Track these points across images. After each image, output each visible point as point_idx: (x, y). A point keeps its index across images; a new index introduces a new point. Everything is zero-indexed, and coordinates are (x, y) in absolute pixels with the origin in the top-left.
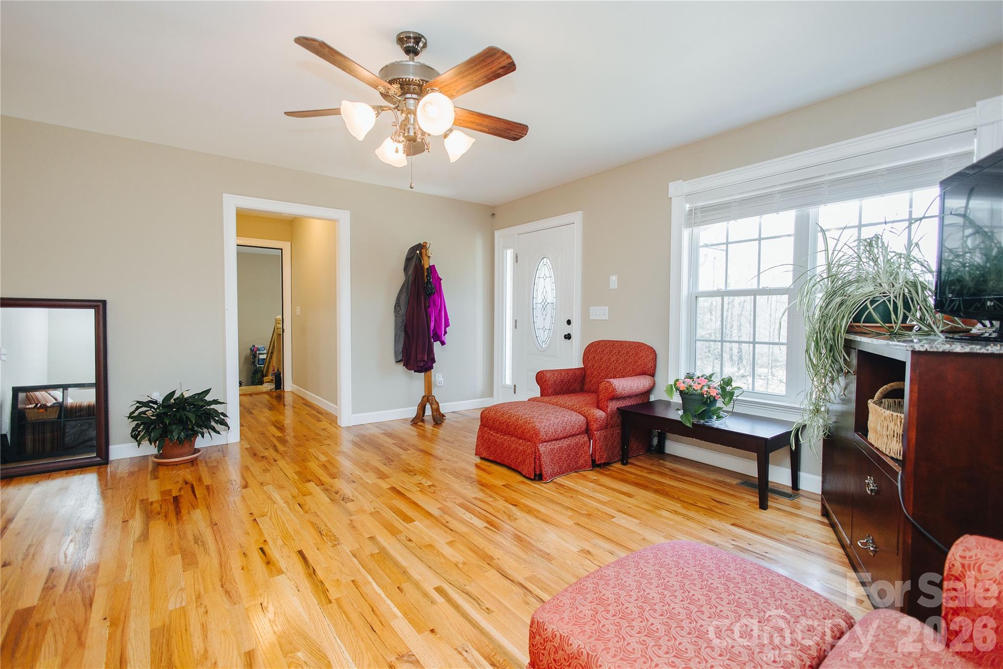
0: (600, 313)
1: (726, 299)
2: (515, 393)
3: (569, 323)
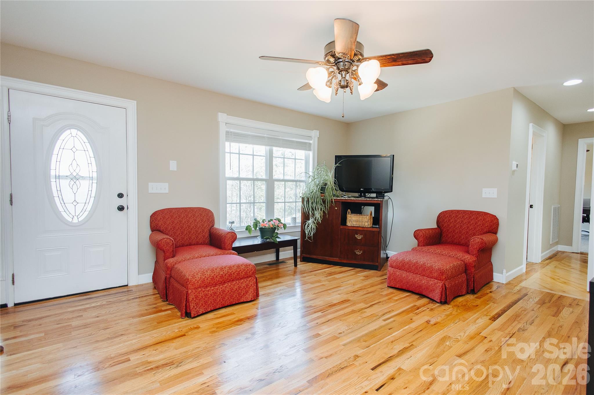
0: (160, 188)
1: (241, 181)
2: (13, 283)
3: (120, 196)
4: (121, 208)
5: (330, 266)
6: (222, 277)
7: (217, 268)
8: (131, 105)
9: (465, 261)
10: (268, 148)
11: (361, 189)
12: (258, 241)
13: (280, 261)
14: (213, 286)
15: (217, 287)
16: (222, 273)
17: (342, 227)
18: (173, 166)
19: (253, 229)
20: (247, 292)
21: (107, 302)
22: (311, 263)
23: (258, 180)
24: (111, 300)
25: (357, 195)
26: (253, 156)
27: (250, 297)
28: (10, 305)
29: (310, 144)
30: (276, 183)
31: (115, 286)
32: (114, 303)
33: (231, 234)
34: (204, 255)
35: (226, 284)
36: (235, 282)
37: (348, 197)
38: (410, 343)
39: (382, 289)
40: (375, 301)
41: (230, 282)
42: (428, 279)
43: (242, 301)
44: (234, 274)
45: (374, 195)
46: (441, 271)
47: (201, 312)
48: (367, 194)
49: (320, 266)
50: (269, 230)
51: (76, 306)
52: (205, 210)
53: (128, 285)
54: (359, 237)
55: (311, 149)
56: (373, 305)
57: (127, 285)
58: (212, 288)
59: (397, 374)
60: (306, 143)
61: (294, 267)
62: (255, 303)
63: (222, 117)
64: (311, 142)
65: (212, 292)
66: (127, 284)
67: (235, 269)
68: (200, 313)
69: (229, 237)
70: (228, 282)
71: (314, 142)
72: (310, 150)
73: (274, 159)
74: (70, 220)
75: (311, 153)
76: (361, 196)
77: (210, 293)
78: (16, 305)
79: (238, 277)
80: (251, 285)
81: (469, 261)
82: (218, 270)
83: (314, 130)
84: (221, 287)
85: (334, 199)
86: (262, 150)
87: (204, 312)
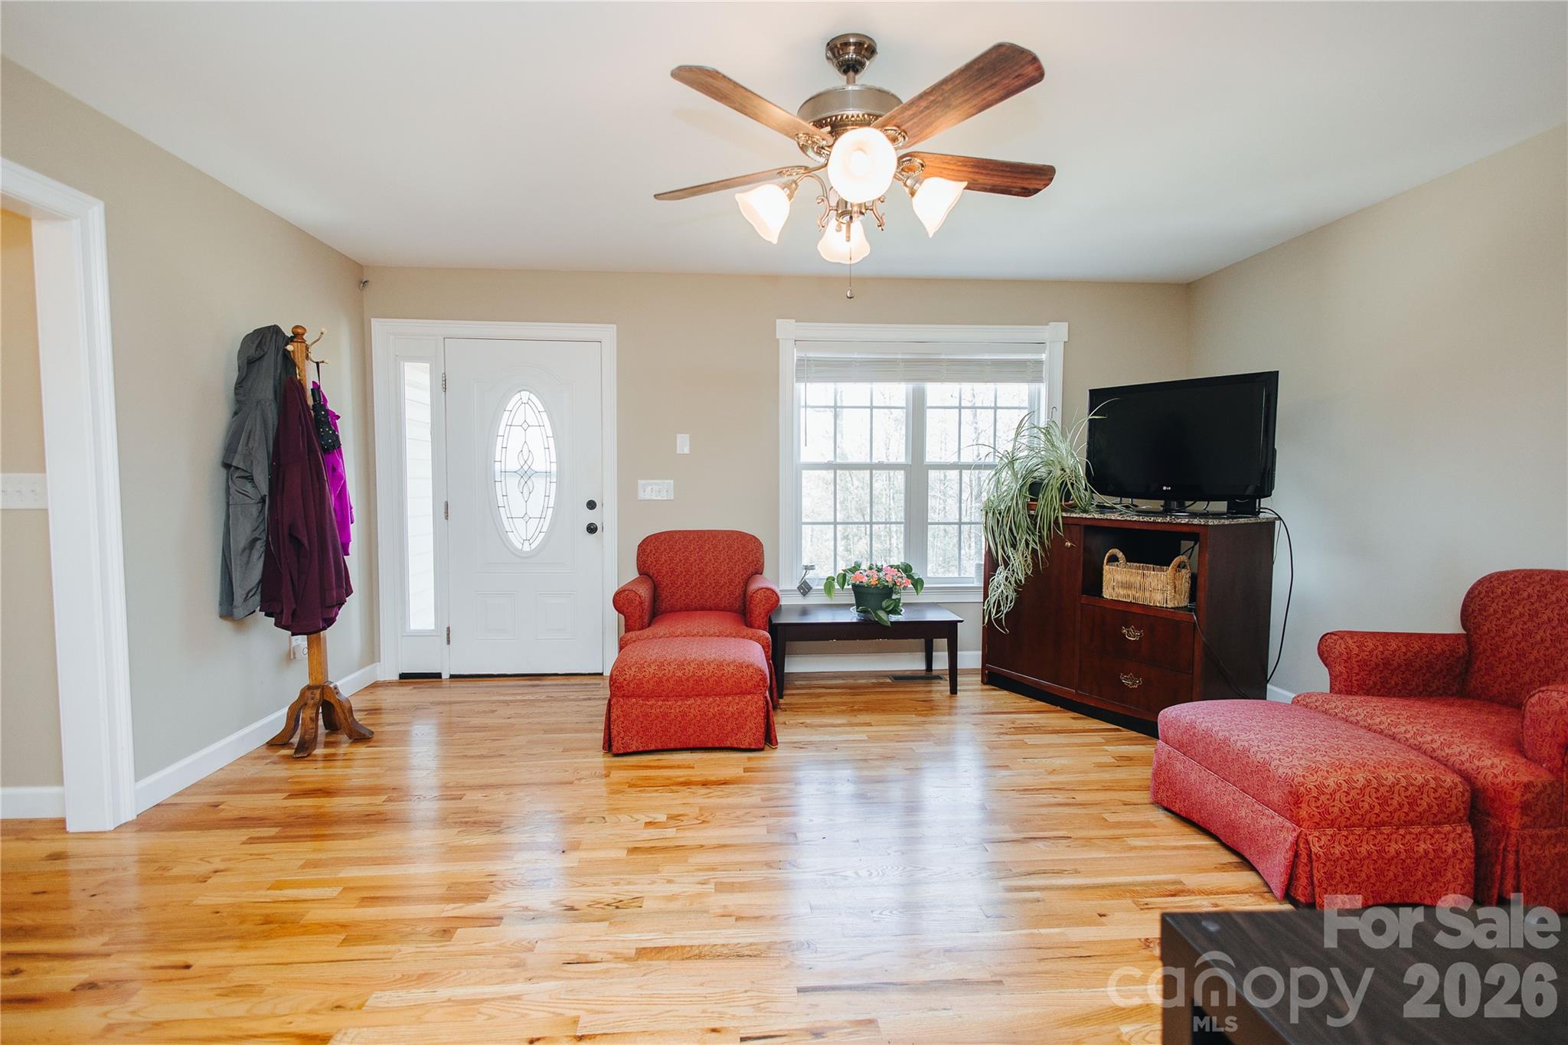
0: (655, 490)
1: (839, 472)
2: (449, 642)
3: (591, 505)
4: (592, 529)
5: (1053, 707)
6: (679, 682)
7: (712, 662)
8: (608, 333)
9: (1479, 777)
10: (911, 386)
11: (1165, 488)
12: (851, 616)
13: (934, 673)
14: (662, 698)
15: (670, 703)
16: (681, 675)
17: (1084, 599)
18: (683, 444)
19: (837, 587)
20: (740, 728)
21: (548, 697)
22: (1005, 692)
23: (882, 466)
24: (553, 695)
25: (1157, 505)
26: (872, 410)
27: (748, 740)
28: (445, 676)
29: (1040, 362)
30: (933, 475)
31: (583, 672)
32: (556, 700)
33: (765, 592)
34: (695, 632)
35: (692, 701)
36: (711, 699)
37: (1121, 511)
38: (996, 975)
39: (1125, 805)
40: (1057, 830)
41: (702, 697)
42: (1256, 805)
43: (728, 744)
44: (668, 680)
45: (1221, 506)
46: (1291, 786)
47: (634, 748)
48: (1187, 503)
49: (1025, 702)
50: (874, 591)
51: (504, 695)
52: (742, 535)
53: (604, 674)
54: (1132, 635)
55: (1042, 377)
56: (1035, 838)
57: (602, 674)
58: (660, 703)
59: (845, 1030)
60: (1024, 363)
61: (949, 693)
62: (766, 755)
63: (786, 329)
64: (1044, 357)
65: (658, 711)
66: (601, 672)
67: (711, 671)
68: (631, 750)
69: (758, 600)
70: (697, 696)
71: (1052, 357)
72: (1039, 380)
73: (930, 414)
74: (519, 546)
75: (1043, 388)
76: (1167, 511)
77: (653, 711)
78: (452, 676)
79: (719, 690)
80: (752, 713)
81: (1497, 781)
82: (673, 666)
83: (1051, 323)
84: (679, 703)
85: (1062, 517)
86: (897, 392)
87: (641, 749)
